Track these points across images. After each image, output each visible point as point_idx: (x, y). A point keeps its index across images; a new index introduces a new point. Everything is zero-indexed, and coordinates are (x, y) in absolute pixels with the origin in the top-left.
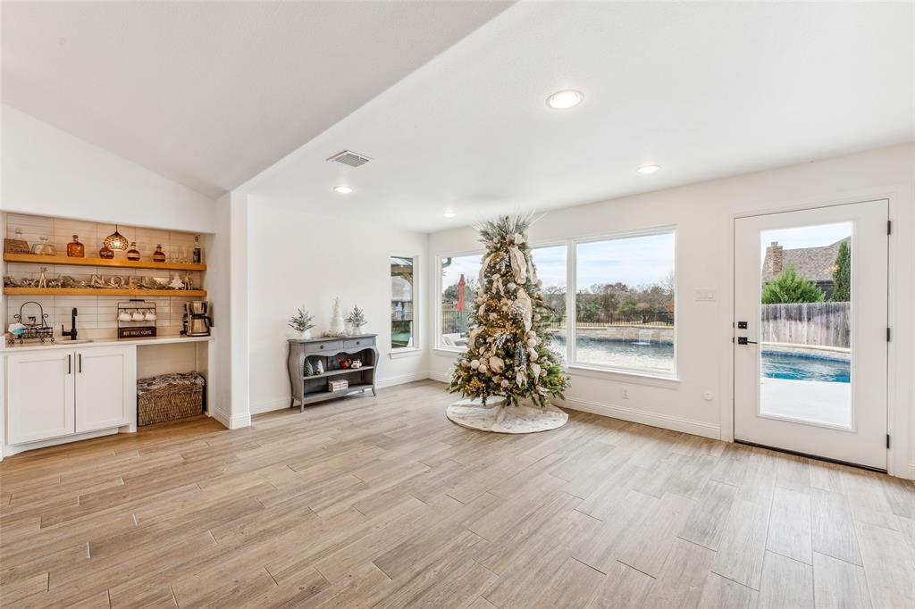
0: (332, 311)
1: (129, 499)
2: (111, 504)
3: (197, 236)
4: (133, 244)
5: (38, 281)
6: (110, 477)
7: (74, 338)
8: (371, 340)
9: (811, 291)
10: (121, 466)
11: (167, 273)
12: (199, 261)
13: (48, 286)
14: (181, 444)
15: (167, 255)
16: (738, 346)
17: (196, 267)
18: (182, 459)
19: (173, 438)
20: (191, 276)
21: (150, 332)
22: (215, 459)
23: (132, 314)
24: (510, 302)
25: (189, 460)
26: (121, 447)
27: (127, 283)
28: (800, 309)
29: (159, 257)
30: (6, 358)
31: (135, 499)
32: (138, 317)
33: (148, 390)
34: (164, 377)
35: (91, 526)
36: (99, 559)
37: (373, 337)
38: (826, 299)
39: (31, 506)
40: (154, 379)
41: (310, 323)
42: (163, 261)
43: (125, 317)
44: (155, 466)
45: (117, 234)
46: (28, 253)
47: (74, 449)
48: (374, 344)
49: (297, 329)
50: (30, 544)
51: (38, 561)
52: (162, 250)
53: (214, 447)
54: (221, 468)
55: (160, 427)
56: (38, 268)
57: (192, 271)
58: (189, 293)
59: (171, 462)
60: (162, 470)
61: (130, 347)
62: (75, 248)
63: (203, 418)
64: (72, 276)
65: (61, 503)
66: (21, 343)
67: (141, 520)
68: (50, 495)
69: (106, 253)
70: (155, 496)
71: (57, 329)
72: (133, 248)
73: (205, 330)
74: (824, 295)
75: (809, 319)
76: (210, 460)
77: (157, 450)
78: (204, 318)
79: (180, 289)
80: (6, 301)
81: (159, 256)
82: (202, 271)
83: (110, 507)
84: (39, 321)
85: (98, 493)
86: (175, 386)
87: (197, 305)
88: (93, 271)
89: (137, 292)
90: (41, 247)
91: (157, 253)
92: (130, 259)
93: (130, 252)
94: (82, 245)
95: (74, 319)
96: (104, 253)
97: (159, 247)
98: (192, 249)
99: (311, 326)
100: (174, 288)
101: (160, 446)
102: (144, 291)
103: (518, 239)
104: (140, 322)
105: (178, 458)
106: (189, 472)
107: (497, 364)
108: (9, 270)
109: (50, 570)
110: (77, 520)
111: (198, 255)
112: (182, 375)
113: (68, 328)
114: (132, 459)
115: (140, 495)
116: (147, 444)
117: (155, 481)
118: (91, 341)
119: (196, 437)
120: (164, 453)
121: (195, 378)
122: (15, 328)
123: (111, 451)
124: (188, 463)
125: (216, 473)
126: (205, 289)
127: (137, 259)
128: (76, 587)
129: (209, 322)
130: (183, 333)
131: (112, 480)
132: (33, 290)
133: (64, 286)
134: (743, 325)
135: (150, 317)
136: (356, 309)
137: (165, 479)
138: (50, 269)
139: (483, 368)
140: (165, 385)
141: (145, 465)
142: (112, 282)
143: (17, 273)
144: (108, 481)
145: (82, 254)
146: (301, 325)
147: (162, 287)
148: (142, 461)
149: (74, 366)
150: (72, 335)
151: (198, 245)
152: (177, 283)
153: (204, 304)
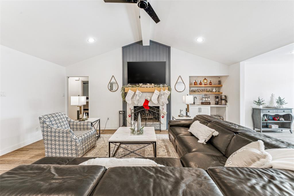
0: (270, 99)
3: (219, 77)
8: (290, 110)
11: (212, 88)
12: (220, 84)
17: (219, 86)
20: (218, 88)
21: (209, 103)
27: (204, 91)
29: (211, 84)
32: (207, 99)
37: (291, 109)
41: (262, 103)
43: (203, 99)
45: (205, 79)
48: (291, 112)
49: (257, 105)
58: (217, 93)
61: (209, 107)
69: (201, 84)
73: (225, 103)
78: (225, 100)
79: (215, 92)
82: (221, 87)
87: (223, 96)
88: (198, 88)
89: (206, 93)
92: (205, 85)
94: (197, 82)
95: (194, 99)
97: (211, 81)
98: (218, 81)
99: (263, 104)
100: (213, 92)
111: (220, 82)
121: (220, 117)
129: (226, 101)
135: (209, 99)
136: (280, 98)
138: (191, 88)
142: (201, 91)
145: (196, 84)
146: (259, 103)
147: (211, 92)
149: (200, 110)
150: (194, 103)
151: (219, 79)
152: (214, 90)
153: (225, 96)
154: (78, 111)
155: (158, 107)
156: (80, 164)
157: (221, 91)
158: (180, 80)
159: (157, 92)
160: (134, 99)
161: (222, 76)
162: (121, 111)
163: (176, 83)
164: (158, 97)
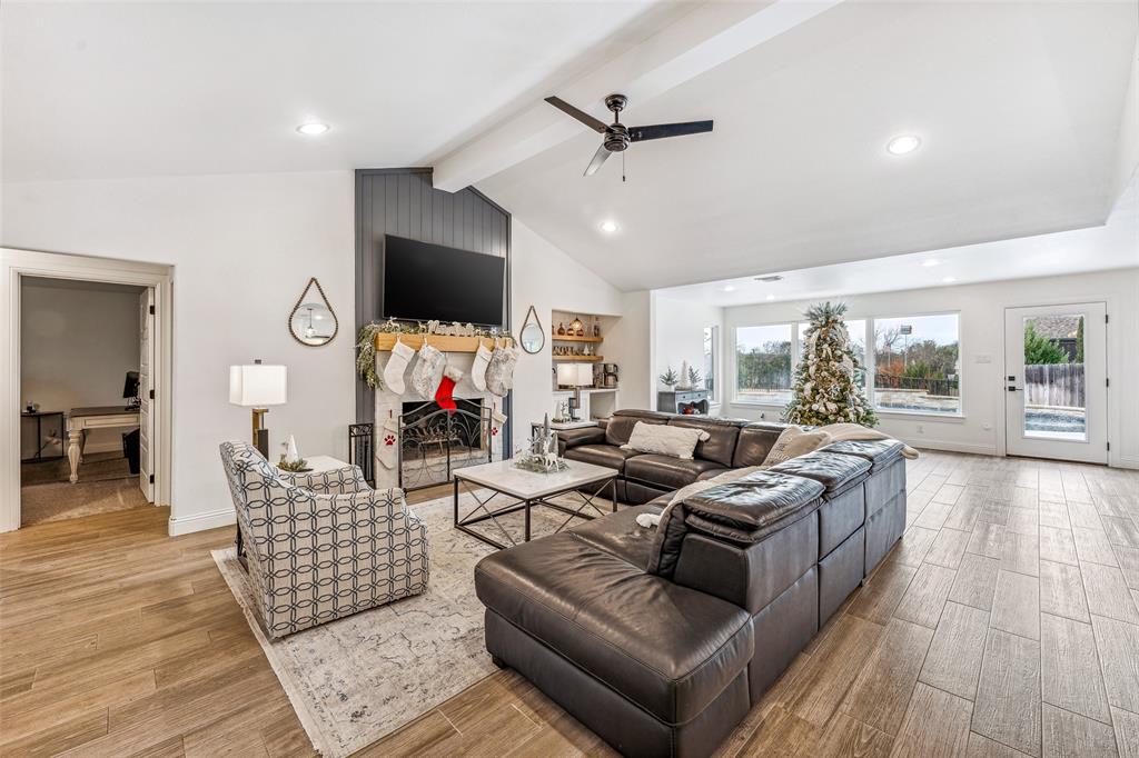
0: (682, 371)
3: (597, 317)
9: (1053, 351)
12: (598, 334)
16: (1009, 393)
17: (595, 339)
24: (837, 364)
28: (1041, 370)
38: (1071, 359)
45: (577, 320)
73: (614, 384)
74: (1068, 355)
75: (1051, 382)
87: (611, 367)
100: (585, 355)
103: (840, 318)
107: (832, 407)
111: (597, 331)
134: (1012, 379)
139: (823, 409)
146: (670, 379)
151: (597, 323)
152: (586, 351)
153: (615, 366)
155: (481, 401)
157: (599, 354)
159: (483, 353)
160: (414, 376)
161: (603, 316)
162: (355, 426)
163: (524, 328)
164: (488, 370)
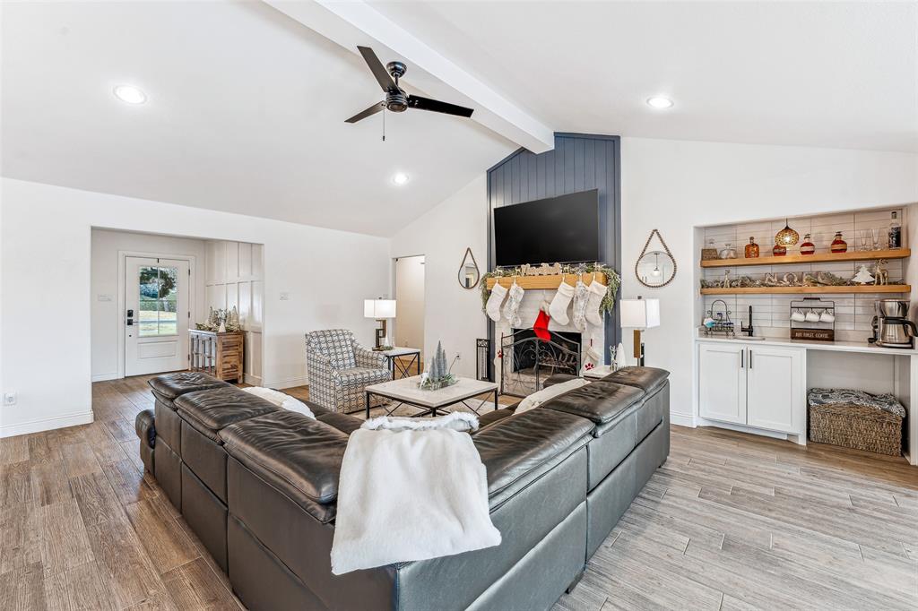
1: (773, 514)
2: (756, 510)
3: (895, 211)
4: (807, 236)
5: (723, 282)
6: (764, 482)
7: (750, 335)
10: (778, 476)
11: (850, 266)
12: (898, 243)
13: (731, 286)
14: (856, 483)
15: (849, 242)
18: (849, 503)
19: (847, 471)
20: (886, 266)
21: (826, 336)
22: (901, 528)
23: (820, 314)
25: (859, 509)
26: (786, 456)
27: (800, 280)
29: (838, 247)
30: (699, 346)
31: (779, 519)
32: (812, 317)
33: (822, 403)
34: (846, 393)
35: (732, 520)
36: (727, 556)
39: (699, 474)
40: (832, 391)
42: (845, 250)
43: (798, 316)
44: (814, 494)
45: (787, 228)
46: (716, 258)
47: (746, 439)
50: (687, 506)
51: (688, 523)
52: (843, 238)
53: (903, 511)
54: (907, 547)
55: (836, 452)
56: (723, 271)
57: (886, 259)
58: (881, 288)
59: (835, 499)
60: (821, 503)
61: (800, 350)
62: (752, 249)
63: (902, 463)
64: (750, 276)
65: (719, 484)
66: (712, 334)
67: (777, 546)
68: (714, 473)
69: (779, 251)
70: (801, 529)
71: (737, 325)
72: (807, 241)
73: (905, 339)
76: (892, 525)
77: (823, 476)
78: (904, 323)
79: (868, 284)
80: (704, 300)
81: (839, 244)
82: (905, 258)
83: (754, 512)
84: (725, 317)
85: (749, 492)
86: (858, 407)
87: (892, 306)
88: (768, 270)
89: (812, 289)
90: (726, 252)
91: (836, 242)
92: (803, 253)
93: (803, 245)
94: (757, 245)
95: (750, 316)
96: (777, 251)
97: (839, 234)
98: (889, 230)
100: (859, 284)
101: (827, 474)
102: (818, 289)
104: (814, 322)
105: (846, 499)
106: (854, 525)
108: (707, 274)
109: (693, 538)
110: (724, 507)
111: (897, 237)
112: (872, 396)
113: (746, 325)
114: (793, 474)
115: (785, 518)
116: (815, 465)
117: (808, 512)
118: (764, 339)
119: (879, 484)
120: (828, 483)
121: (891, 404)
122: (708, 321)
123: (773, 455)
124: (856, 512)
125: (896, 549)
126: (908, 284)
127: (812, 252)
128: (703, 568)
129: (911, 329)
130: (872, 341)
131: (765, 486)
132: (719, 290)
133: (743, 285)
135: (826, 317)
137: (820, 516)
138: (732, 270)
140: (843, 401)
141: (804, 488)
142: (785, 279)
143: (711, 276)
144: (761, 485)
145: (757, 254)
147: (842, 282)
148: (799, 481)
149: (747, 361)
150: (749, 331)
151: (896, 223)
152: (863, 276)
154: (378, 331)
155: (577, 337)
156: (243, 389)
157: (908, 281)
158: (656, 245)
159: (565, 289)
160: (505, 309)
162: (481, 340)
163: (641, 257)
164: (571, 306)
